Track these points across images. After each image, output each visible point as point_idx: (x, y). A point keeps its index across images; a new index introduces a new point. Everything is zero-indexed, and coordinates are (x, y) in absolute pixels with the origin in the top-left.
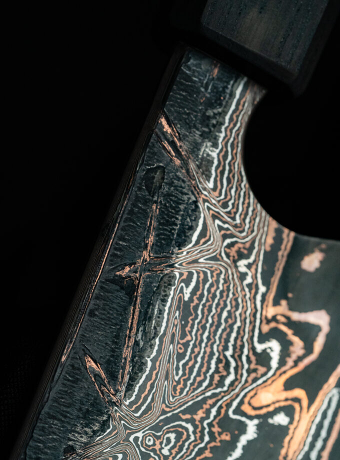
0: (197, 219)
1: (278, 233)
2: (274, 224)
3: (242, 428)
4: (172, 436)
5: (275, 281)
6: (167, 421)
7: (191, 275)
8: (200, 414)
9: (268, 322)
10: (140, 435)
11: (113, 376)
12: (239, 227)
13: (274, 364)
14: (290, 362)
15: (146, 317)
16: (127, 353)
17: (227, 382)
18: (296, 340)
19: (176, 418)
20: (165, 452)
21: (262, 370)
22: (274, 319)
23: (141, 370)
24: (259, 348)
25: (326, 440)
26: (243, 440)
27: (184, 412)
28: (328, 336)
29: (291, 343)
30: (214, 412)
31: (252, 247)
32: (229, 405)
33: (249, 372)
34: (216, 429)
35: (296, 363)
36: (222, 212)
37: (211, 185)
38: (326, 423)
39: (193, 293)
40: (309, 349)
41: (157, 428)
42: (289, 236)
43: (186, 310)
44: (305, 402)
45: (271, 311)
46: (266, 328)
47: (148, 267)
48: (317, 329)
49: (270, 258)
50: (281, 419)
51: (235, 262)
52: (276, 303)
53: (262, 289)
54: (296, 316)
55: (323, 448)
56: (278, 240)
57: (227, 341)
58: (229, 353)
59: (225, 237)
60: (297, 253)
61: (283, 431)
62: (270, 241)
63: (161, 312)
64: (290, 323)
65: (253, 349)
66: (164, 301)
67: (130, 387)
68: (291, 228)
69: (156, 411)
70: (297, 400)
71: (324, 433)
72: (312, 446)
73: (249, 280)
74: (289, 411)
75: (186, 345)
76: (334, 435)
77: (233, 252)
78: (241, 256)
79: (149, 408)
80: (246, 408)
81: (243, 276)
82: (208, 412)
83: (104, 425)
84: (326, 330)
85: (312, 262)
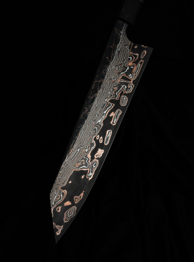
0: (120, 41)
1: (131, 43)
2: (130, 42)
3: (127, 68)
4: (118, 68)
5: (131, 49)
6: (117, 66)
7: (119, 48)
8: (121, 65)
9: (130, 54)
10: (113, 67)
11: (110, 60)
12: (126, 42)
13: (131, 60)
14: (133, 60)
15: (114, 52)
16: (111, 57)
17: (125, 61)
18: (134, 57)
19: (118, 65)
20: (117, 69)
21: (129, 61)
22: (131, 54)
23: (113, 59)
24: (129, 58)
25: (139, 71)
26: (127, 69)
27: (119, 65)
28: (138, 57)
29: (133, 57)
30: (123, 65)
31: (127, 45)
32: (125, 64)
33: (128, 61)
34: (123, 67)
35: (134, 60)
36: (123, 40)
37: (122, 36)
38: (139, 68)
39: (120, 50)
40: (136, 58)
41: (116, 66)
42: (132, 44)
43: (119, 52)
44: (135, 65)
45: (130, 53)
46: (130, 55)
47: (114, 46)
48: (137, 56)
49: (130, 46)
50: (132, 67)
51: (125, 46)
52: (131, 52)
53: (129, 50)
54: (134, 54)
55: (138, 72)
56: (131, 44)
57: (124, 56)
58: (125, 58)
59: (124, 43)
60: (134, 46)
61: (132, 69)
62: (130, 44)
63: (116, 52)
64: (133, 55)
65: (128, 58)
66: (116, 51)
67: (112, 61)
68: (133, 43)
69: (115, 64)
70: (134, 65)
71: (138, 70)
72: (137, 71)
73: (127, 49)
74: (133, 66)
75: (119, 56)
76: (140, 70)
77: (125, 45)
78: (126, 46)
79: (114, 64)
80: (127, 65)
81: (126, 48)
82: (122, 65)
83: (109, 65)
84: (138, 56)
85: (136, 47)
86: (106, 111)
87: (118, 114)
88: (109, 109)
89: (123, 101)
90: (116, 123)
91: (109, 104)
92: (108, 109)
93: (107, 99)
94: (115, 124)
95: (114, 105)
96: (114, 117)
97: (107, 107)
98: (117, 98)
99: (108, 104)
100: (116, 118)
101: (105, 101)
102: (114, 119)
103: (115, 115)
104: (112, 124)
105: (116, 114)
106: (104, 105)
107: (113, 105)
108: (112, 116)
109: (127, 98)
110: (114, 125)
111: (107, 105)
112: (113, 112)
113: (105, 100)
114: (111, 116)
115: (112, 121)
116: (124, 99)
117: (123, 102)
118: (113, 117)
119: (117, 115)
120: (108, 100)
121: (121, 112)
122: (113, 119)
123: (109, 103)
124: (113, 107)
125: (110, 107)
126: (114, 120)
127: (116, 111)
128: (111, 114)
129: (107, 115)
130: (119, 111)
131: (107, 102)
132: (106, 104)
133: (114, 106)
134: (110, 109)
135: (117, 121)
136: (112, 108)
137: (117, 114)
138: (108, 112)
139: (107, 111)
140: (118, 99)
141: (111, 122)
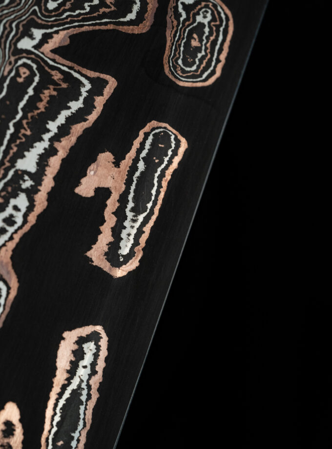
86: (40, 147)
87: (151, 167)
88: (64, 131)
89: (195, 43)
90: (139, 255)
91: (67, 77)
92: (53, 126)
93: (38, 34)
94: (133, 264)
95: (112, 83)
96: (123, 199)
97: (42, 106)
98: (132, 16)
99: (57, 76)
100: (137, 211)
101: (18, 53)
102: (120, 214)
103: (129, 183)
104: (105, 266)
105: (133, 168)
106: (17, 90)
107: (98, 87)
108: (103, 193)
109: (225, 11)
110: (120, 273)
111: (46, 94)
112: (106, 157)
113: (26, 44)
114: (86, 188)
115: (105, 238)
116: (201, 26)
117: (190, 53)
118: (112, 204)
119: (145, 181)
120: (46, 38)
121: (184, 145)
122: (110, 220)
123: (64, 65)
124: (100, 102)
125: (75, 105)
126: (117, 231)
127: (136, 144)
128: (91, 172)
129: (48, 183)
130: (162, 139)
131: (38, 60)
132: (29, 80)
133: (108, 91)
134: (78, 129)
135: (147, 229)
136: (93, 117)
137: (141, 166)
138: (62, 154)
139: (51, 152)
140: (144, 28)
141: (97, 254)
